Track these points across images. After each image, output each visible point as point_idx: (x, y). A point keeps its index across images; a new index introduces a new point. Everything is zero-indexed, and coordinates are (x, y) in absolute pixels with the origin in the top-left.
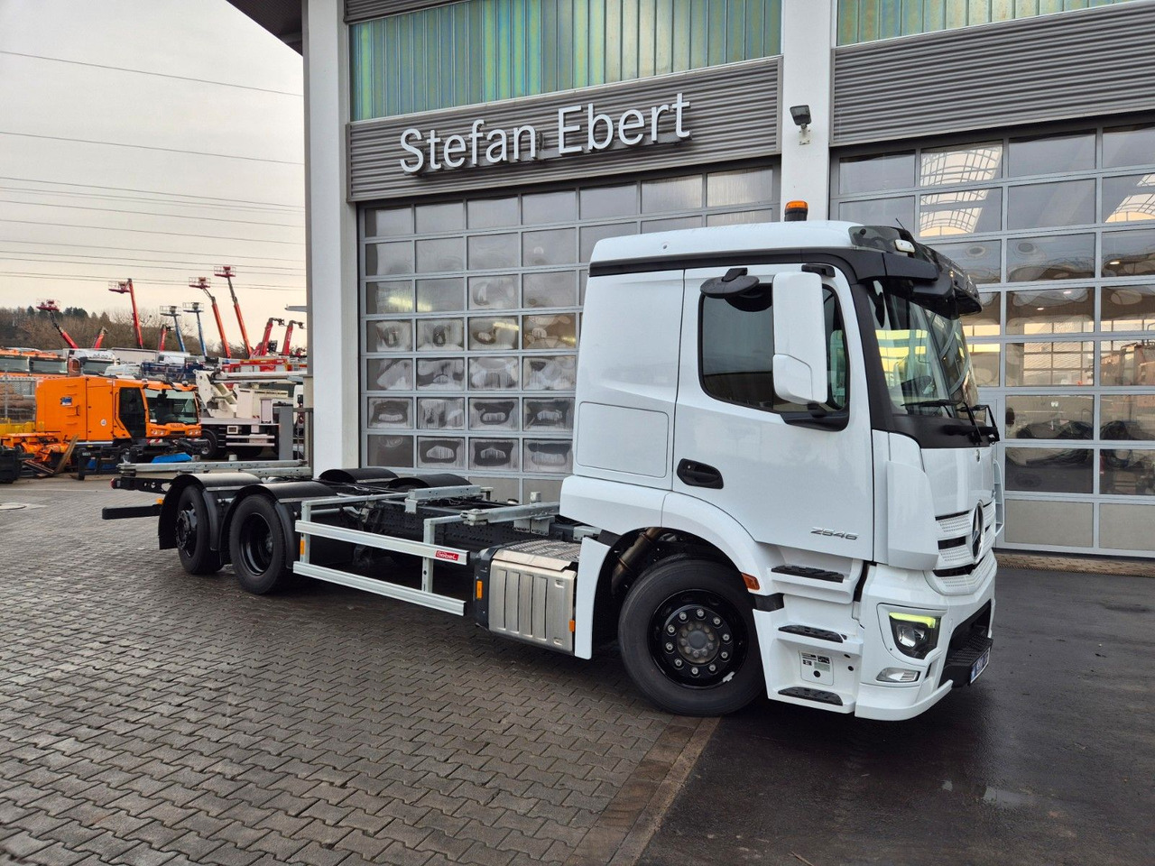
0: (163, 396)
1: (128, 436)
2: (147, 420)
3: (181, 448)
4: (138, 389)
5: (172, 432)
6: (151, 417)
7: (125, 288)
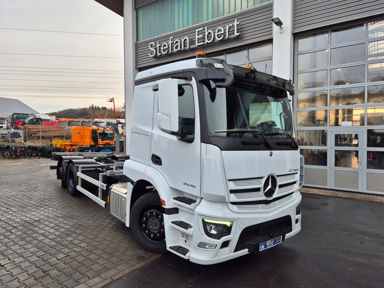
0: (104, 132)
1: (94, 144)
2: (98, 139)
3: (108, 148)
4: (96, 130)
5: (106, 143)
6: (100, 139)
7: (112, 100)
